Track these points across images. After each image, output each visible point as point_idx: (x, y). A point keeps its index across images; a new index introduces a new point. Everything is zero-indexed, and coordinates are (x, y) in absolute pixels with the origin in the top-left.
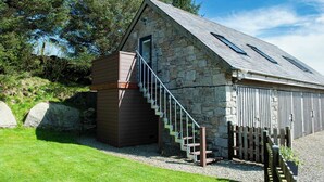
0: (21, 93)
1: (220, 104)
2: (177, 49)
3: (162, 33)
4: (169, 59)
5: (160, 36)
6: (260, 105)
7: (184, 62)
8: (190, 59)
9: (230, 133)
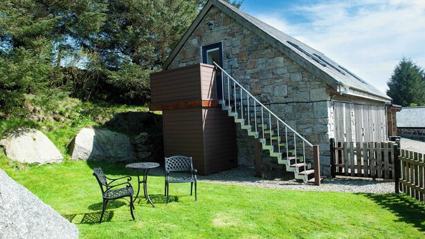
0: (51, 118)
1: (320, 121)
2: (260, 61)
3: (237, 41)
4: (249, 71)
5: (234, 45)
6: (346, 118)
7: (270, 76)
8: (279, 72)
9: (332, 150)
